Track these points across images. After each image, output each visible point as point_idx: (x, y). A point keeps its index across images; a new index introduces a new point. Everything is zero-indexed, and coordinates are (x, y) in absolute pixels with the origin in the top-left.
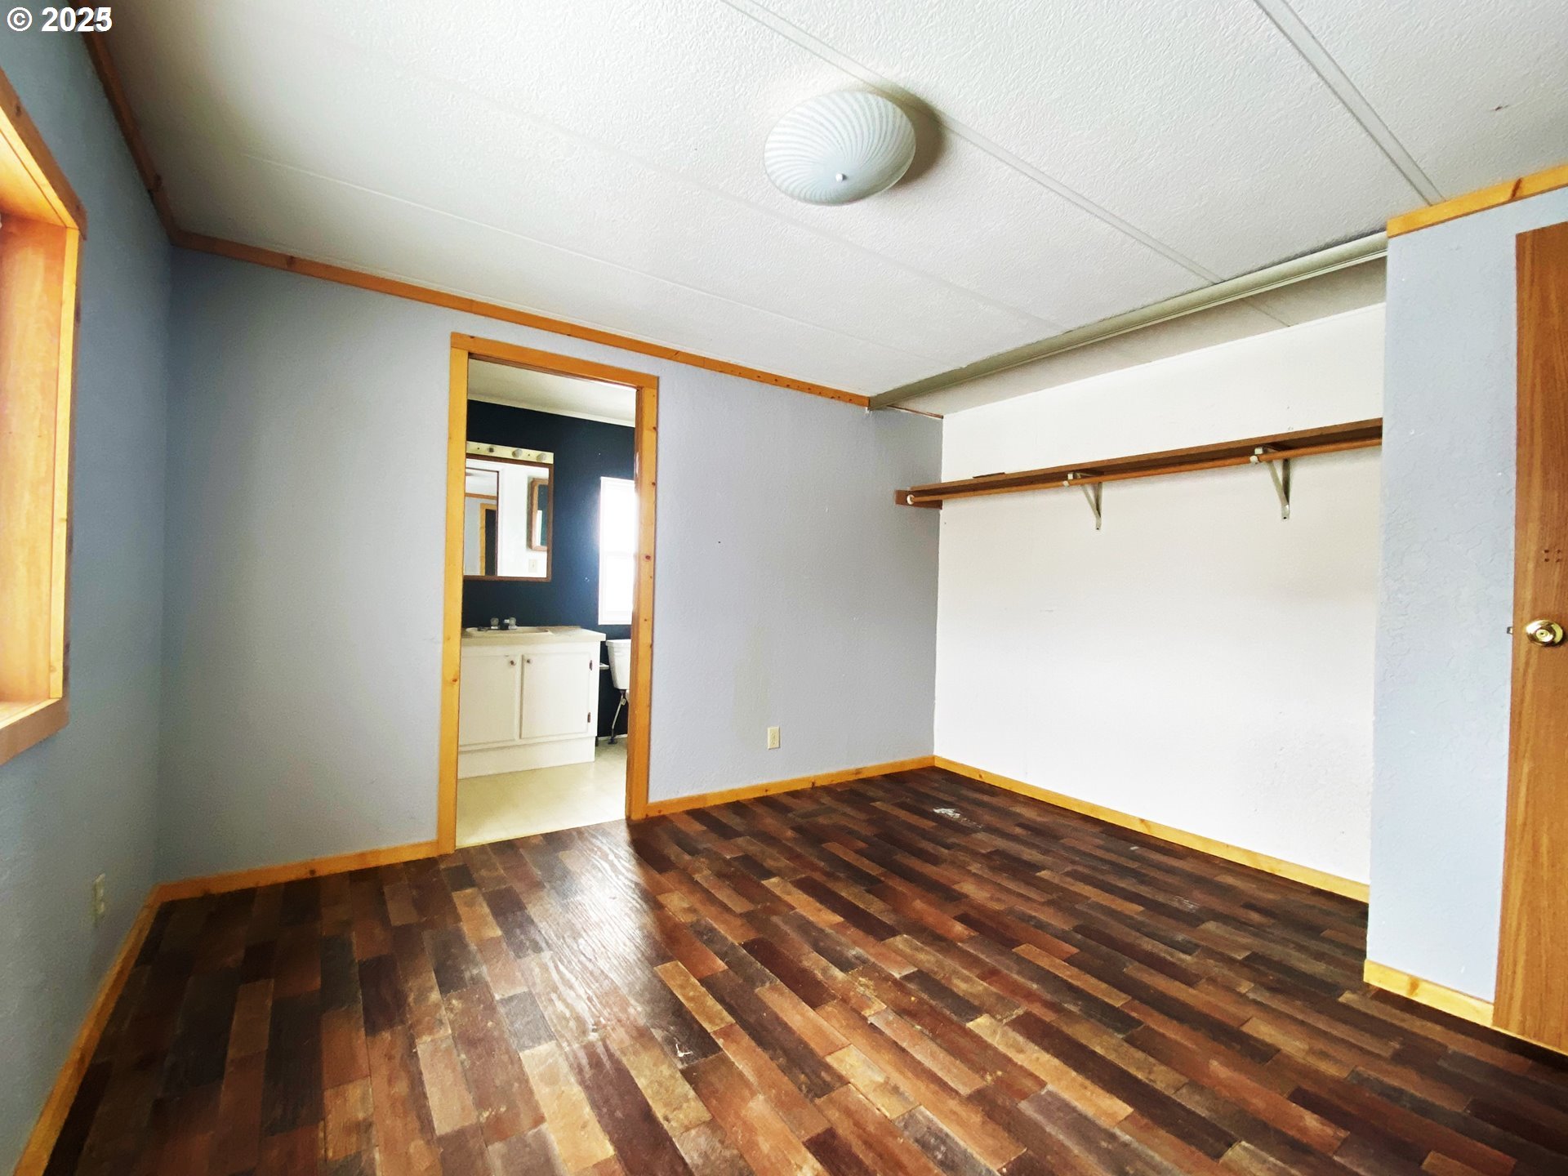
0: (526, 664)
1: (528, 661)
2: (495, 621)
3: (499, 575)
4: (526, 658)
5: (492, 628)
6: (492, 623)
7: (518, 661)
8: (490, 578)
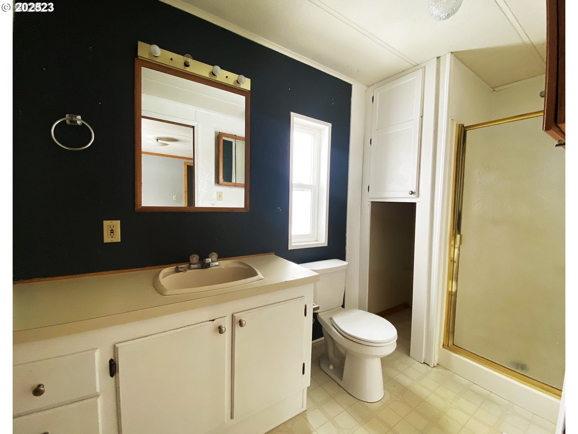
0: (238, 328)
1: (241, 323)
2: (195, 258)
3: (196, 206)
4: (238, 316)
5: (192, 266)
6: (192, 261)
7: (227, 325)
8: (190, 209)
